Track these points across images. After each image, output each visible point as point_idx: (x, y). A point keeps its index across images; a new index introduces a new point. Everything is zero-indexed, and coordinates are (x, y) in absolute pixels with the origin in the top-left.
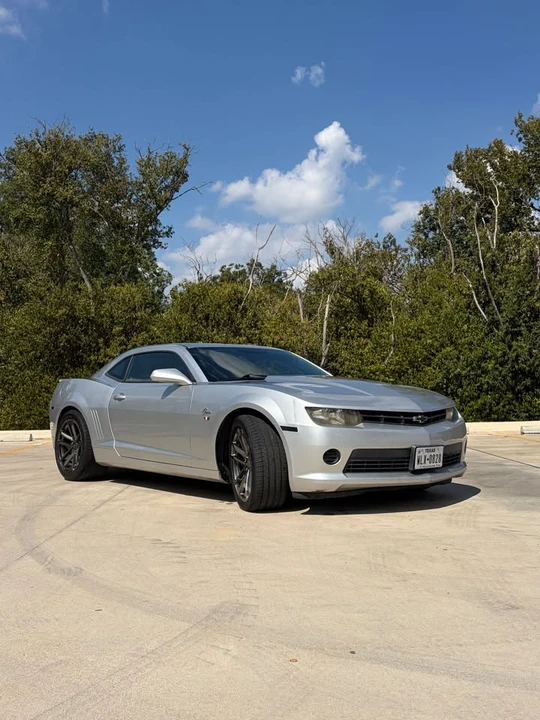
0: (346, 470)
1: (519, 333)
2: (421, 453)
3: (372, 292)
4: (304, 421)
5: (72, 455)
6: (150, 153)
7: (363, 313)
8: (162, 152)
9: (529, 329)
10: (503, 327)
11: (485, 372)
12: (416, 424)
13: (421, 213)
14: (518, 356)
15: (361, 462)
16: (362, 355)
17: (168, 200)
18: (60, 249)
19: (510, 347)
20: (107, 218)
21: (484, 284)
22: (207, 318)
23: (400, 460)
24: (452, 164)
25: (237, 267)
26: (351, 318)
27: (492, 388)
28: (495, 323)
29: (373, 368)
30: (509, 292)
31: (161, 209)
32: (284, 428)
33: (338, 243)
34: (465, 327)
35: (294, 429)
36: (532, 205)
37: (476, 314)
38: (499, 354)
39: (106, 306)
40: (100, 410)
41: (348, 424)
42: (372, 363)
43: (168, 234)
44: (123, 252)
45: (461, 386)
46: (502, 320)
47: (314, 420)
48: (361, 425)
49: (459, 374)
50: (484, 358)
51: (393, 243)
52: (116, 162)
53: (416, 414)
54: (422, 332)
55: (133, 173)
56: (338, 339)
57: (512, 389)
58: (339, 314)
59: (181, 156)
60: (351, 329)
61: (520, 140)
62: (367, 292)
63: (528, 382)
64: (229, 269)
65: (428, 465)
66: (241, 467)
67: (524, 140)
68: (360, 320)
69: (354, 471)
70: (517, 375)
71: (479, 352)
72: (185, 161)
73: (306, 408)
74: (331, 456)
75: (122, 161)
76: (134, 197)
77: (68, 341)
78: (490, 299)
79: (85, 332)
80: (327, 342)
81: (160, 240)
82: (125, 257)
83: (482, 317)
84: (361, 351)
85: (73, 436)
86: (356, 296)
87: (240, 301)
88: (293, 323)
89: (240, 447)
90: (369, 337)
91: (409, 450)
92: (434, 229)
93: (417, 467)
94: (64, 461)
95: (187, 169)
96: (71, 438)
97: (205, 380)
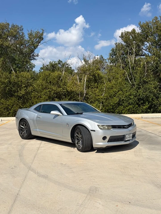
0: (108, 142)
1: (140, 88)
2: (127, 136)
3: (98, 75)
4: (97, 129)
5: (24, 132)
6: (31, 31)
7: (96, 81)
8: (35, 31)
9: (143, 86)
10: (136, 86)
11: (131, 99)
12: (126, 128)
13: (111, 50)
14: (139, 95)
15: (112, 139)
16: (95, 93)
17: (37, 46)
18: (5, 60)
19: (138, 92)
20: (19, 51)
21: (131, 74)
22: (50, 82)
23: (122, 138)
24: (120, 36)
25: (55, 62)
26: (92, 82)
27: (132, 104)
28: (134, 85)
29: (99, 97)
30: (138, 76)
31: (35, 48)
32: (91, 130)
33: (87, 59)
34: (125, 86)
35: (95, 131)
36: (143, 48)
37: (128, 82)
38: (135, 94)
39: (20, 79)
40: (33, 120)
41: (108, 129)
42: (99, 96)
43: (37, 56)
44: (24, 62)
45: (124, 103)
46: (135, 84)
47: (100, 128)
48: (112, 129)
49: (123, 99)
50: (130, 95)
51: (102, 58)
52: (21, 34)
53: (125, 126)
54: (113, 87)
55: (27, 37)
56: (89, 88)
57: (137, 104)
58: (89, 81)
59: (41, 33)
60: (92, 86)
61: (140, 29)
62: (97, 75)
63: (142, 102)
64: (52, 63)
65: (128, 139)
66: (78, 139)
67: (141, 29)
68: (95, 83)
69: (110, 142)
70: (139, 100)
71: (129, 93)
72: (42, 34)
73: (98, 125)
74: (104, 138)
75: (23, 34)
76: (27, 45)
77: (9, 89)
78: (132, 78)
79: (14, 86)
80: (86, 89)
81: (35, 58)
82: (25, 63)
83: (130, 83)
84: (95, 92)
85: (24, 126)
86: (94, 75)
87: (60, 77)
88: (76, 84)
89: (78, 134)
90: (97, 88)
91: (124, 135)
92: (115, 55)
93: (126, 140)
94: (22, 133)
95: (43, 37)
96: (24, 127)
97: (66, 114)
